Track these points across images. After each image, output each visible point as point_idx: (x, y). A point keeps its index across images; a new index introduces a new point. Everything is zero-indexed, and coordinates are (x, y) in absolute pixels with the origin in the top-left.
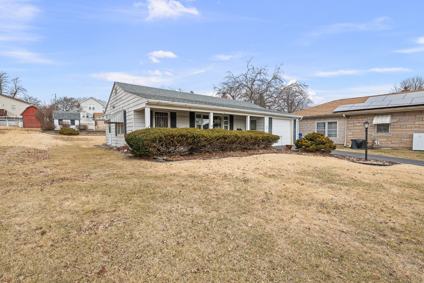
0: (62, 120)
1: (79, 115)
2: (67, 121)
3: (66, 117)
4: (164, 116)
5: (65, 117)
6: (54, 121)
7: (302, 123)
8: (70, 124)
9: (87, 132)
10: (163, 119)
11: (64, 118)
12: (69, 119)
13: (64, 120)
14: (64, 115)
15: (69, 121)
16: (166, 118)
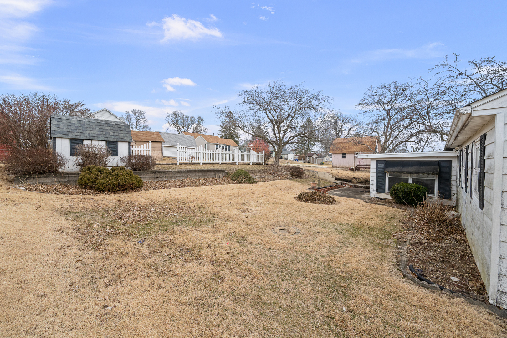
0: (81, 141)
1: (127, 129)
2: (95, 143)
3: (94, 133)
5: (90, 132)
6: (54, 144)
8: (104, 151)
9: (153, 175)
11: (87, 135)
12: (102, 139)
13: (86, 142)
14: (86, 126)
15: (103, 143)
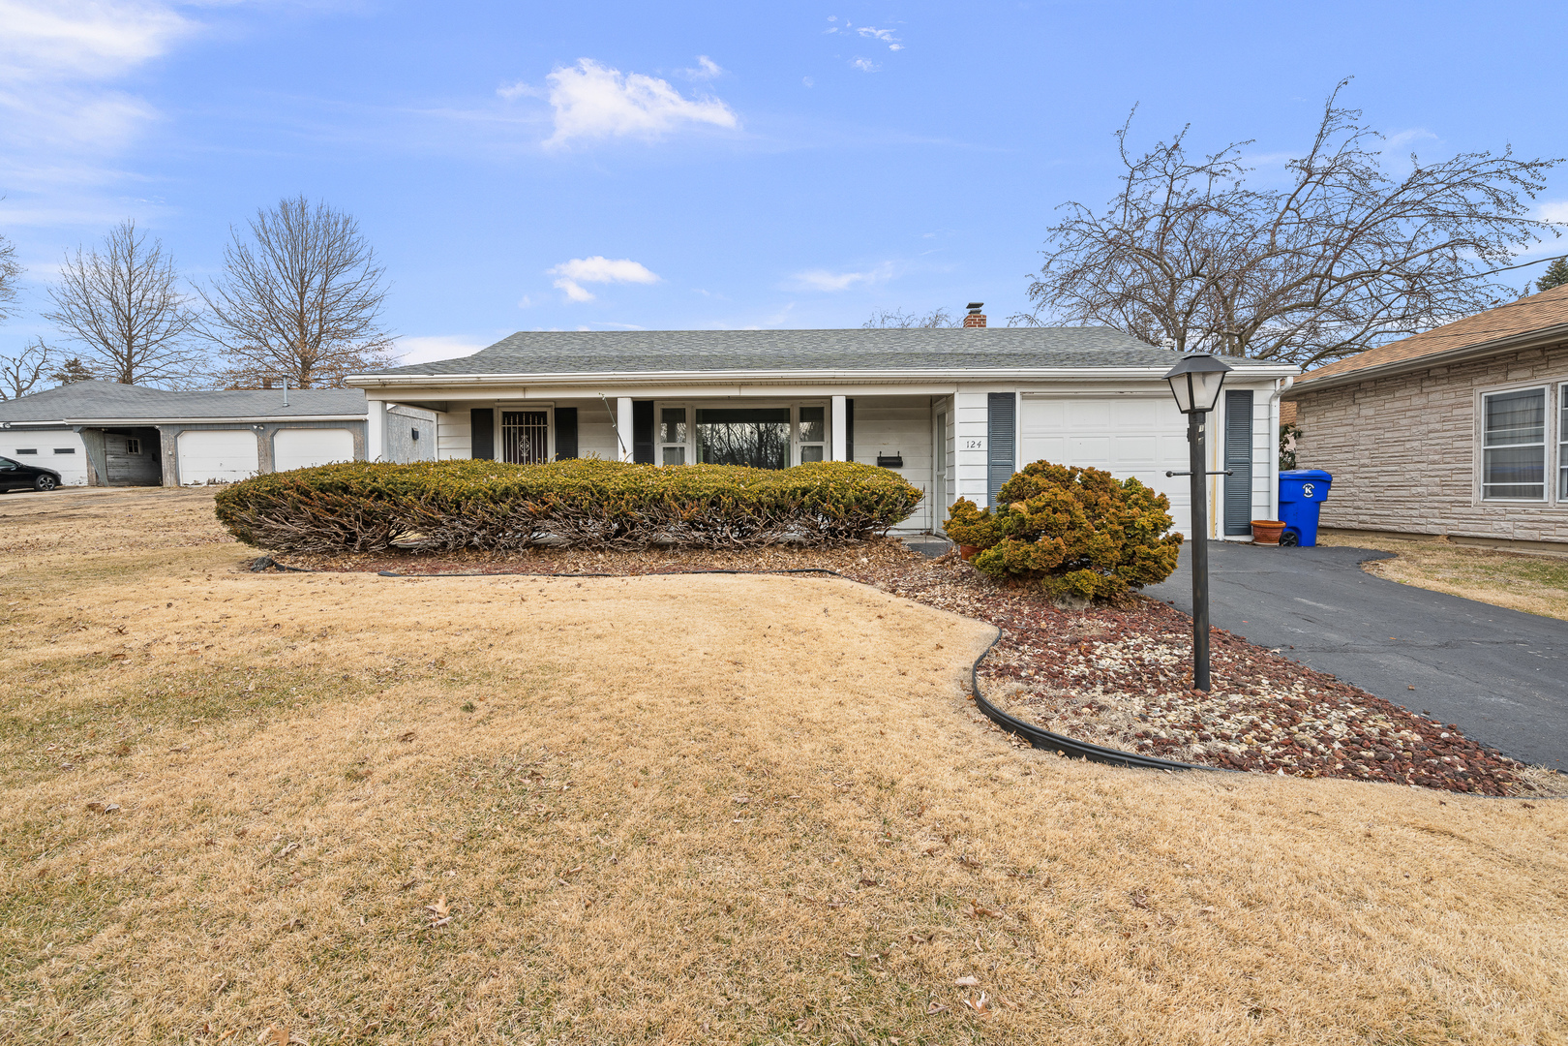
4: (534, 423)
7: (1398, 404)
10: (528, 433)
16: (539, 428)
